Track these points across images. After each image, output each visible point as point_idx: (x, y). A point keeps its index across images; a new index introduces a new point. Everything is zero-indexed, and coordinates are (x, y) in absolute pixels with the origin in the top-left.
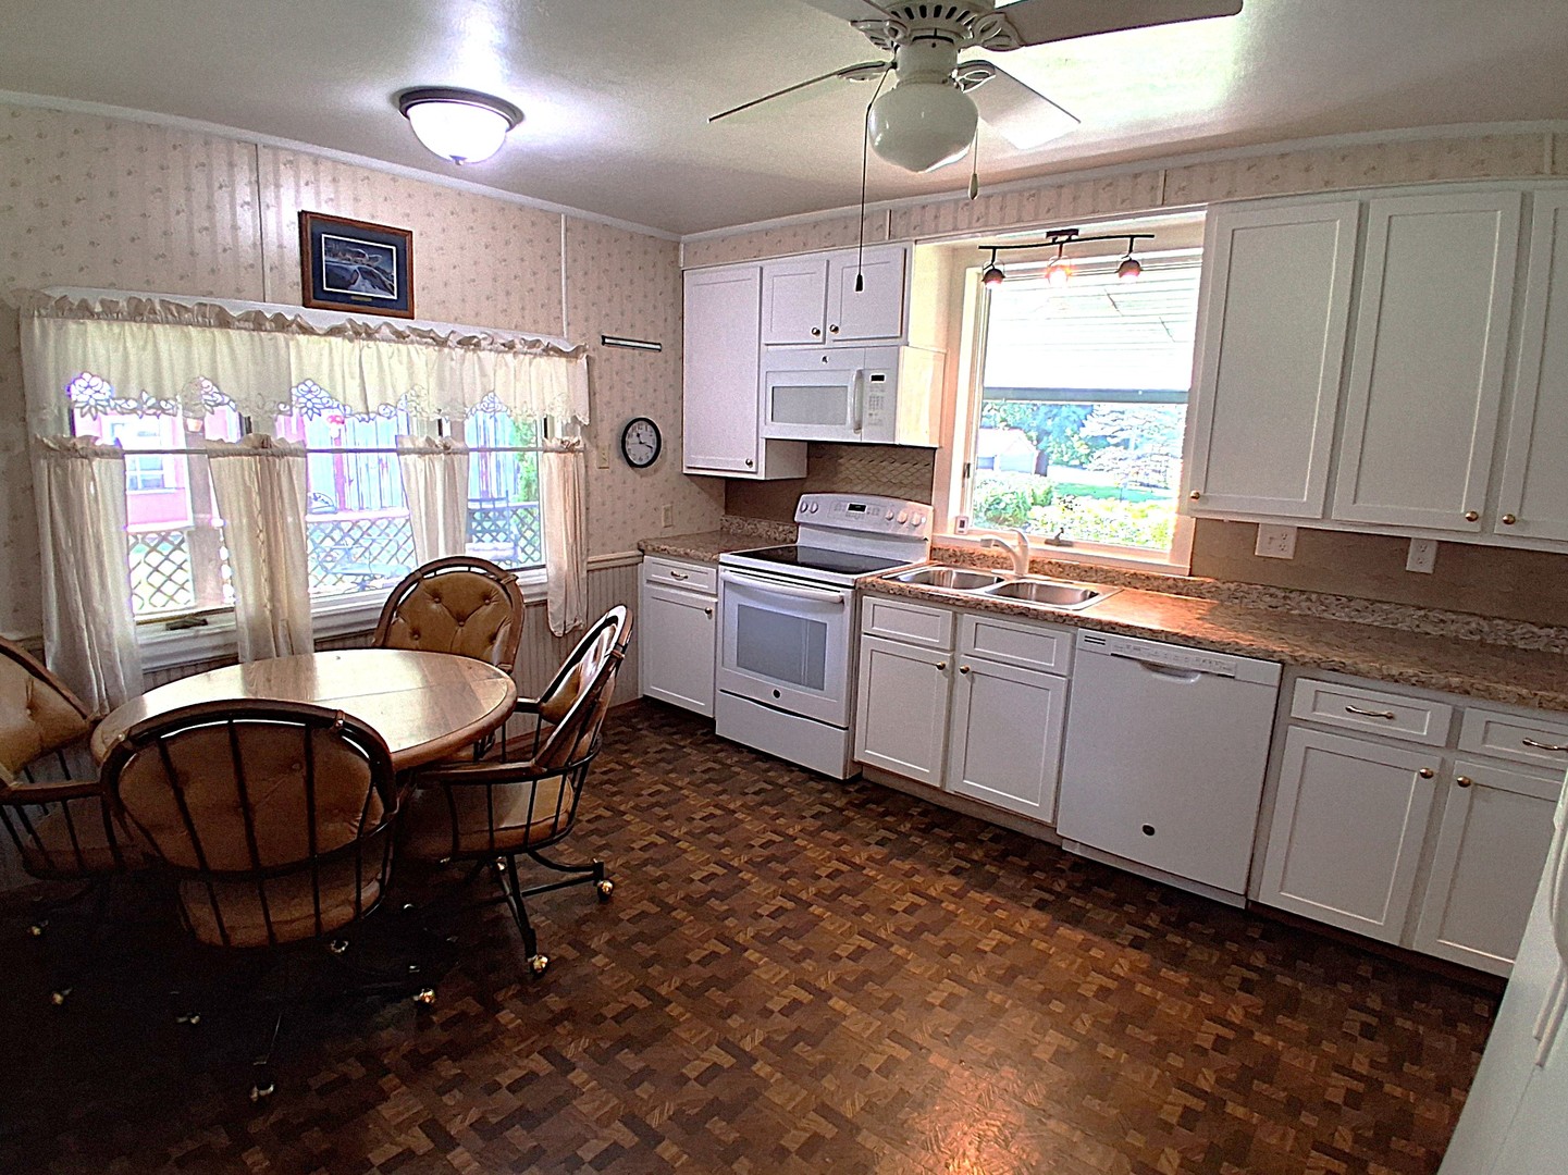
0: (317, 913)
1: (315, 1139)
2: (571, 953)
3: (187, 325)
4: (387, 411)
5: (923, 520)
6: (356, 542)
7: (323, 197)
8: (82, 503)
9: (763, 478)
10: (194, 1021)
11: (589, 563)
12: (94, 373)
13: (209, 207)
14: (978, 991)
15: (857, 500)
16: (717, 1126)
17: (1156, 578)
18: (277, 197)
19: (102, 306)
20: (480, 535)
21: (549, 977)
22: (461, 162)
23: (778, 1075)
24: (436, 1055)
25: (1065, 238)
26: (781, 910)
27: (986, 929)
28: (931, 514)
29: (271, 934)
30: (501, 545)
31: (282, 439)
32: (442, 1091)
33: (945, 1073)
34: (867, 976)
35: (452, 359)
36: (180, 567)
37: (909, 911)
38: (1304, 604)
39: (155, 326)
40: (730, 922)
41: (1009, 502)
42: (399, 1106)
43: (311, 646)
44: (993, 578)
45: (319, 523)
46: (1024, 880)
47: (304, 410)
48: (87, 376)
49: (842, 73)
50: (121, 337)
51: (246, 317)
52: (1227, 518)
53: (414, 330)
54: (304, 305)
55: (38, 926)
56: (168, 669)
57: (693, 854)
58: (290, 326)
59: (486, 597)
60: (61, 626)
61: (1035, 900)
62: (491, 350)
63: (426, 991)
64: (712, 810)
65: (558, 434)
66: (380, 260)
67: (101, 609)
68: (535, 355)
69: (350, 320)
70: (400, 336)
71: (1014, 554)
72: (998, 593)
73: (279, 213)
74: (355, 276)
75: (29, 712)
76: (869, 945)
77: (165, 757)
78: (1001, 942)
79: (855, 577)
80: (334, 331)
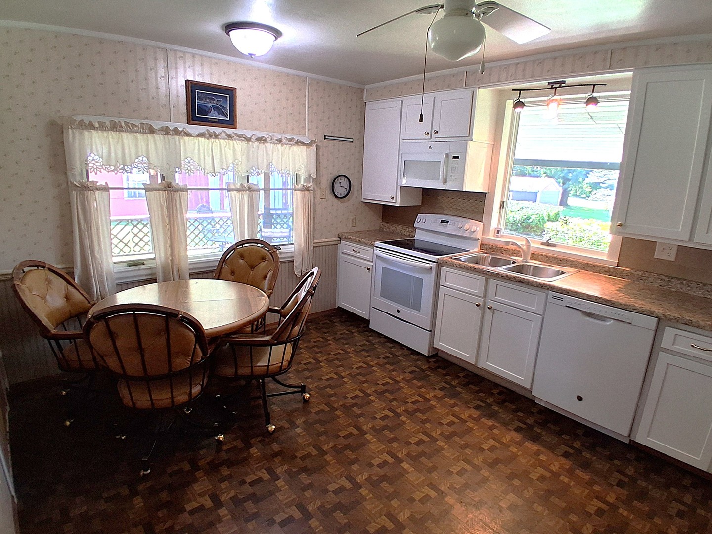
0: (172, 397)
1: (164, 496)
2: (287, 425)
3: (136, 133)
4: (223, 171)
5: (478, 229)
6: (221, 227)
7: (197, 73)
8: (90, 211)
9: (398, 206)
10: (123, 438)
11: (314, 243)
12: (96, 154)
13: (146, 79)
14: (477, 468)
15: (445, 218)
16: (338, 515)
17: (598, 266)
18: (176, 73)
19: (99, 124)
20: (275, 225)
21: (276, 435)
22: (253, 57)
23: (371, 496)
24: (222, 464)
25: (558, 85)
26: (386, 417)
27: (487, 438)
28: (482, 226)
29: (153, 404)
30: (284, 230)
31: (178, 184)
32: (222, 480)
33: (452, 507)
34: (423, 454)
35: (253, 148)
36: (146, 235)
37: (449, 424)
38: (679, 286)
39: (122, 133)
40: (362, 420)
41: (535, 219)
42: (202, 485)
43: (188, 276)
44: (510, 261)
45: (206, 217)
46: (511, 416)
47: (187, 171)
48: (92, 155)
49: (418, 11)
50: (107, 137)
51: (162, 129)
52: (637, 238)
53: (236, 134)
54: (188, 123)
55: (65, 391)
56: (127, 284)
57: (349, 385)
58: (181, 133)
59: (263, 258)
60: (81, 263)
61: (515, 426)
62: (271, 143)
63: (221, 435)
64: (362, 364)
65: (302, 183)
66: (222, 102)
67: (98, 256)
68: (292, 145)
69: (208, 130)
70: (230, 137)
71: (522, 249)
72: (509, 269)
73: (177, 81)
74: (210, 109)
75: (65, 299)
76: (426, 439)
77: (108, 326)
78: (493, 446)
79: (438, 257)
80: (201, 135)
